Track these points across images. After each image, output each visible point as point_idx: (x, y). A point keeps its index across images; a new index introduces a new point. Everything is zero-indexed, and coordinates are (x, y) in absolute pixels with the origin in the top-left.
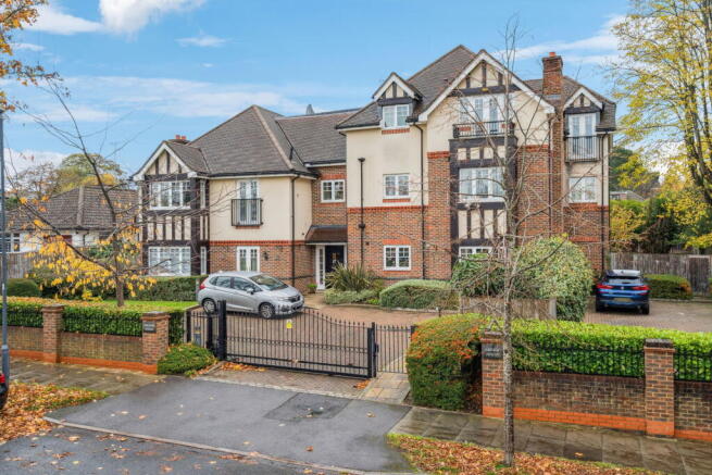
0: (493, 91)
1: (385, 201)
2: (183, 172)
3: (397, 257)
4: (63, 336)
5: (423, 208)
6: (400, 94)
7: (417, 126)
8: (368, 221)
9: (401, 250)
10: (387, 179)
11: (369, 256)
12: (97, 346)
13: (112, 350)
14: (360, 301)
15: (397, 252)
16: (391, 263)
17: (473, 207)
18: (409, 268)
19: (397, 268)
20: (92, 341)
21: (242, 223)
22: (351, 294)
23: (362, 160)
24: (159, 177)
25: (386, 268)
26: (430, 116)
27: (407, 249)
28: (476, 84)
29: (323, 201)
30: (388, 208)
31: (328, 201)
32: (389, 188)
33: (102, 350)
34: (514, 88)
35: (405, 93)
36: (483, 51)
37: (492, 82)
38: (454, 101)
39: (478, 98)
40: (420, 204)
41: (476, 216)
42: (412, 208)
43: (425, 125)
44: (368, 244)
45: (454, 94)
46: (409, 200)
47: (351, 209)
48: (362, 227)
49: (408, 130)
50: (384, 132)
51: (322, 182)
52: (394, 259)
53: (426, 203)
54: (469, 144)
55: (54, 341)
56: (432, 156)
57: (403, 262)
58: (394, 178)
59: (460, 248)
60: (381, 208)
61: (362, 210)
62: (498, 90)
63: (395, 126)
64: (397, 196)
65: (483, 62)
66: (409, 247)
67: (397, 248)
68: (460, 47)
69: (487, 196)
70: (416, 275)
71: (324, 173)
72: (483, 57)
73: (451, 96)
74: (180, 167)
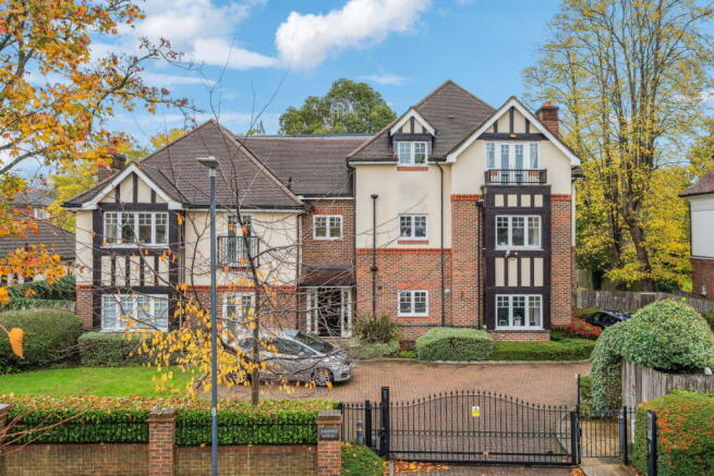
0: (520, 137)
1: (400, 242)
2: (158, 201)
3: (413, 302)
4: (182, 453)
5: (443, 251)
6: (418, 130)
7: (438, 166)
8: (381, 262)
9: (417, 294)
10: (402, 219)
11: (381, 301)
12: (239, 462)
13: (264, 466)
14: (391, 355)
15: (413, 296)
17: (512, 254)
18: (426, 314)
19: (413, 314)
20: (231, 456)
22: (381, 347)
23: (375, 197)
24: (116, 206)
25: (400, 314)
26: (458, 157)
27: (424, 294)
28: (504, 128)
29: (315, 238)
30: (404, 250)
31: (320, 238)
32: (405, 230)
33: (247, 467)
34: (541, 137)
35: (424, 129)
36: (513, 98)
37: (520, 128)
38: (484, 143)
39: (505, 143)
40: (439, 247)
41: (513, 263)
42: (431, 250)
43: (450, 165)
44: (380, 288)
45: (484, 137)
46: (427, 242)
47: (361, 250)
48: (374, 270)
49: (426, 169)
50: (399, 169)
51: (315, 217)
52: (409, 305)
53: (448, 245)
54: (505, 190)
56: (457, 199)
57: (420, 307)
58: (409, 219)
59: (497, 296)
60: (397, 250)
61: (374, 252)
62: (527, 137)
63: (412, 163)
64: (413, 237)
65: (513, 108)
66: (427, 292)
67: (413, 293)
68: (450, 83)
69: (522, 244)
70: (433, 322)
71: (317, 207)
72: (513, 103)
73: (480, 138)
74: (153, 194)
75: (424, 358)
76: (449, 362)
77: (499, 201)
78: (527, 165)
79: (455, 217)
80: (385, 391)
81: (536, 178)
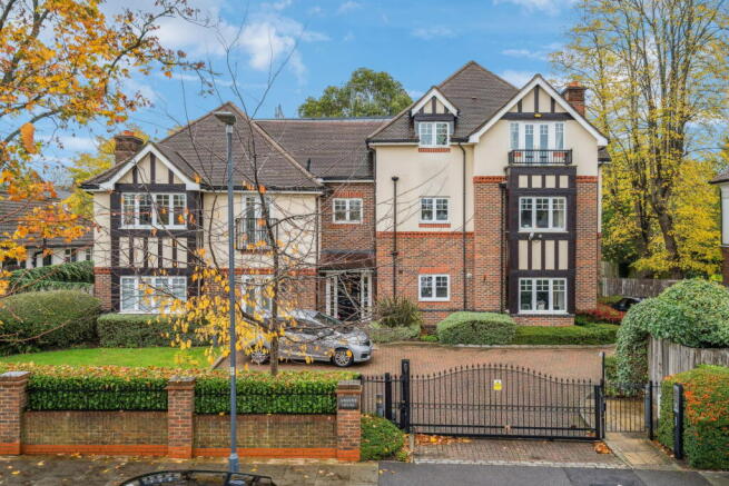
0: (545, 117)
1: (421, 225)
2: (175, 182)
3: (434, 286)
4: (201, 421)
5: (465, 235)
6: (440, 110)
7: (461, 147)
8: (402, 245)
9: (438, 279)
10: (424, 201)
11: (402, 281)
12: (258, 431)
13: (284, 434)
14: (412, 338)
15: (434, 280)
16: (426, 292)
17: (536, 237)
18: (447, 299)
19: (434, 298)
20: (250, 425)
21: (248, 247)
22: (402, 330)
23: (395, 179)
24: (134, 188)
25: (421, 299)
26: (481, 138)
27: (445, 279)
28: (528, 108)
29: (334, 221)
30: (425, 234)
31: (340, 222)
32: (427, 213)
33: (266, 435)
34: (568, 116)
35: (446, 109)
36: (538, 76)
37: (545, 107)
38: (508, 124)
39: (529, 123)
40: (460, 230)
41: (537, 246)
42: (453, 234)
43: (473, 146)
44: (401, 272)
45: (508, 116)
46: (448, 226)
47: (382, 233)
48: (395, 254)
49: (448, 150)
50: (421, 150)
51: (334, 200)
52: (431, 289)
53: (470, 228)
54: (530, 170)
55: (188, 429)
56: (480, 181)
57: (441, 292)
58: (431, 202)
59: (520, 279)
60: (417, 234)
61: (395, 235)
62: (551, 116)
63: (434, 145)
64: (434, 220)
65: (538, 86)
66: (448, 276)
67: (434, 277)
68: (473, 63)
69: (546, 226)
70: (455, 306)
71: (336, 189)
72: (538, 81)
73: (503, 118)
74: (171, 174)
75: (445, 341)
76: (470, 346)
77: (523, 182)
78: (552, 144)
79: (477, 200)
80: (405, 364)
81: (561, 159)
